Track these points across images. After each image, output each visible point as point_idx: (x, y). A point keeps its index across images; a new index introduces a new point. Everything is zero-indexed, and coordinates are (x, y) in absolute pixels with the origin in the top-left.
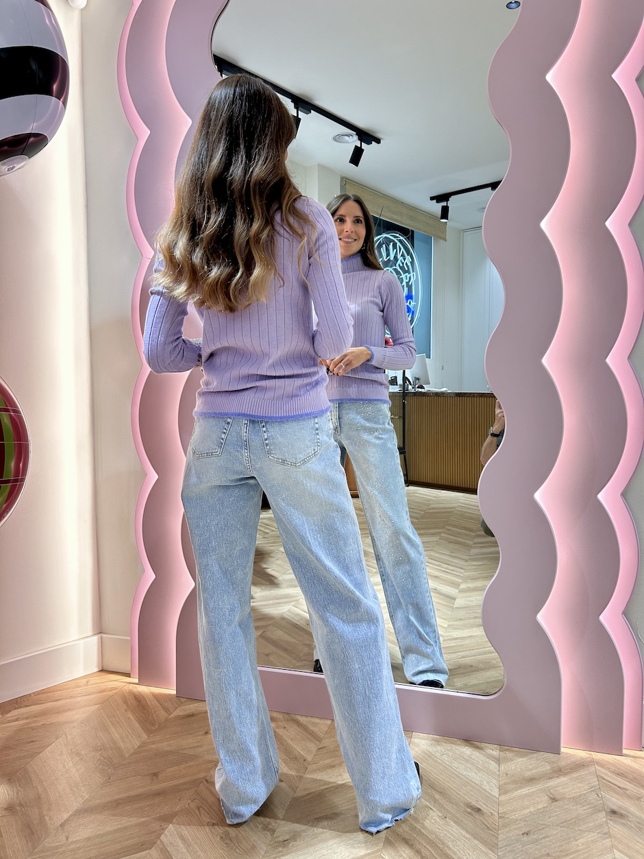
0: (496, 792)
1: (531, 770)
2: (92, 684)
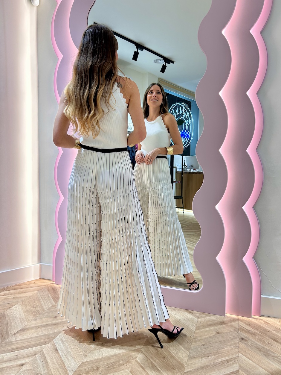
0: (194, 329)
1: (211, 321)
2: (36, 283)
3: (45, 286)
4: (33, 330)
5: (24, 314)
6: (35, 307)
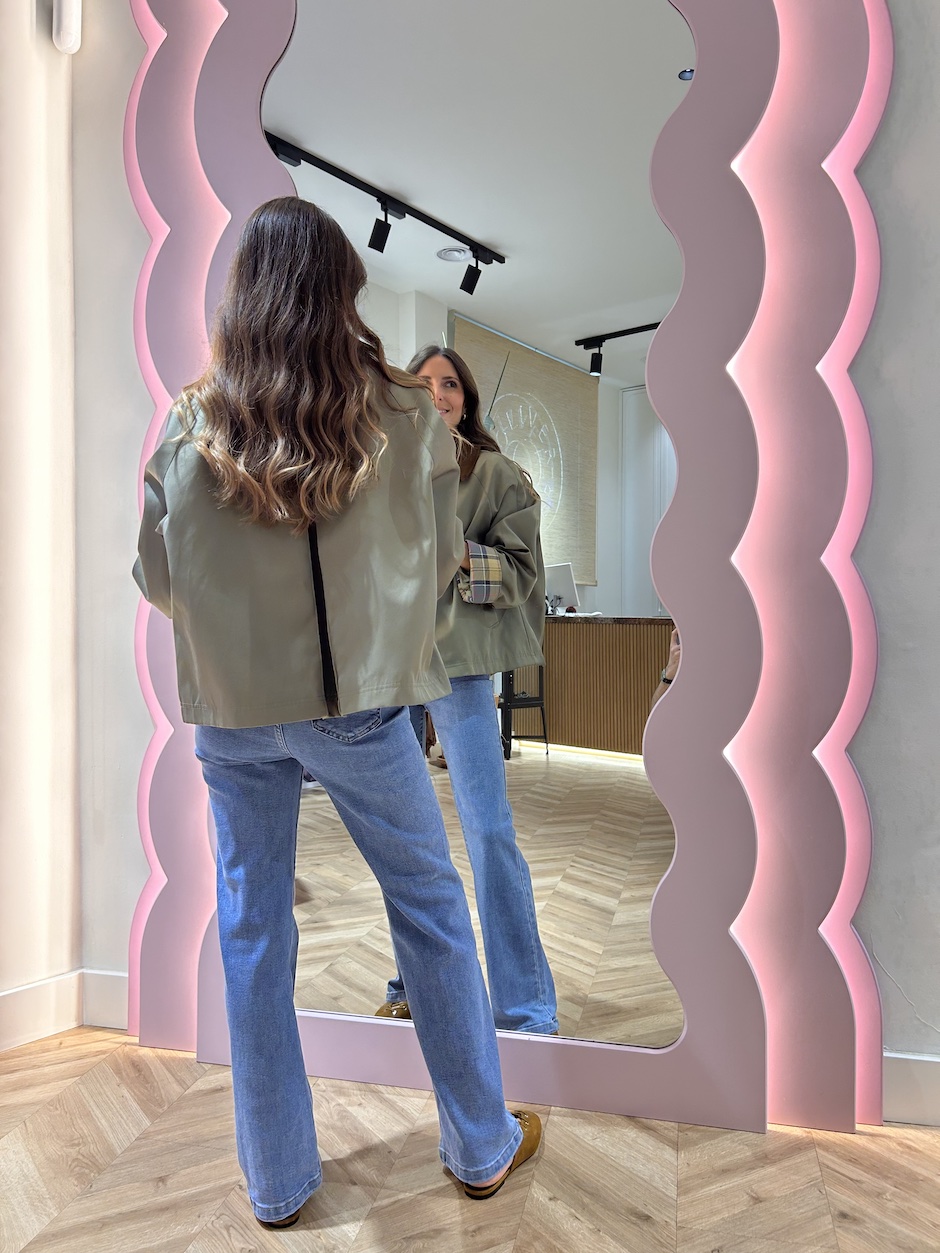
0: (672, 1192)
1: (724, 1157)
2: (67, 1047)
3: (104, 1056)
4: (85, 1238)
5: (41, 1174)
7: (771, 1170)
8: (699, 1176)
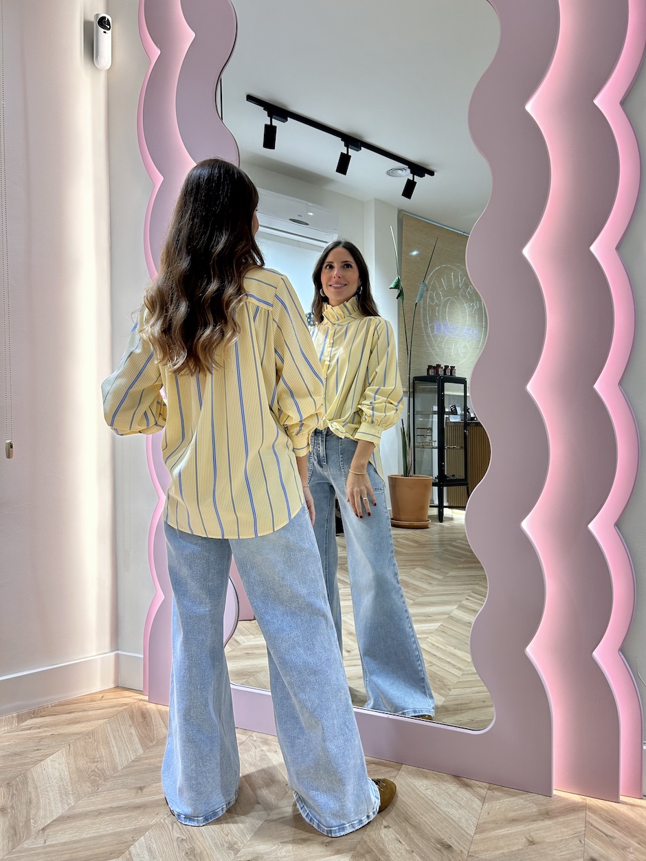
0: (472, 831)
1: (516, 810)
2: (105, 700)
3: (126, 707)
4: (86, 821)
5: (71, 778)
6: (98, 762)
7: (548, 823)
8: (495, 822)
